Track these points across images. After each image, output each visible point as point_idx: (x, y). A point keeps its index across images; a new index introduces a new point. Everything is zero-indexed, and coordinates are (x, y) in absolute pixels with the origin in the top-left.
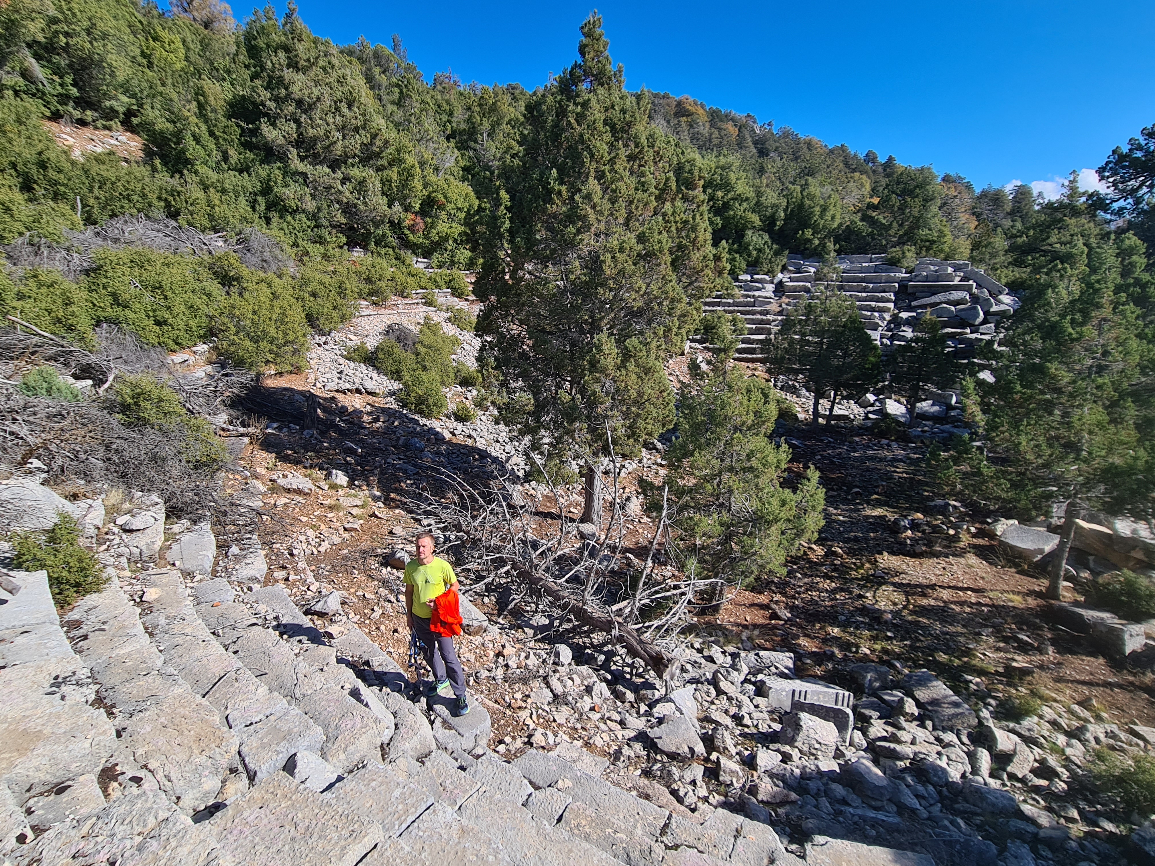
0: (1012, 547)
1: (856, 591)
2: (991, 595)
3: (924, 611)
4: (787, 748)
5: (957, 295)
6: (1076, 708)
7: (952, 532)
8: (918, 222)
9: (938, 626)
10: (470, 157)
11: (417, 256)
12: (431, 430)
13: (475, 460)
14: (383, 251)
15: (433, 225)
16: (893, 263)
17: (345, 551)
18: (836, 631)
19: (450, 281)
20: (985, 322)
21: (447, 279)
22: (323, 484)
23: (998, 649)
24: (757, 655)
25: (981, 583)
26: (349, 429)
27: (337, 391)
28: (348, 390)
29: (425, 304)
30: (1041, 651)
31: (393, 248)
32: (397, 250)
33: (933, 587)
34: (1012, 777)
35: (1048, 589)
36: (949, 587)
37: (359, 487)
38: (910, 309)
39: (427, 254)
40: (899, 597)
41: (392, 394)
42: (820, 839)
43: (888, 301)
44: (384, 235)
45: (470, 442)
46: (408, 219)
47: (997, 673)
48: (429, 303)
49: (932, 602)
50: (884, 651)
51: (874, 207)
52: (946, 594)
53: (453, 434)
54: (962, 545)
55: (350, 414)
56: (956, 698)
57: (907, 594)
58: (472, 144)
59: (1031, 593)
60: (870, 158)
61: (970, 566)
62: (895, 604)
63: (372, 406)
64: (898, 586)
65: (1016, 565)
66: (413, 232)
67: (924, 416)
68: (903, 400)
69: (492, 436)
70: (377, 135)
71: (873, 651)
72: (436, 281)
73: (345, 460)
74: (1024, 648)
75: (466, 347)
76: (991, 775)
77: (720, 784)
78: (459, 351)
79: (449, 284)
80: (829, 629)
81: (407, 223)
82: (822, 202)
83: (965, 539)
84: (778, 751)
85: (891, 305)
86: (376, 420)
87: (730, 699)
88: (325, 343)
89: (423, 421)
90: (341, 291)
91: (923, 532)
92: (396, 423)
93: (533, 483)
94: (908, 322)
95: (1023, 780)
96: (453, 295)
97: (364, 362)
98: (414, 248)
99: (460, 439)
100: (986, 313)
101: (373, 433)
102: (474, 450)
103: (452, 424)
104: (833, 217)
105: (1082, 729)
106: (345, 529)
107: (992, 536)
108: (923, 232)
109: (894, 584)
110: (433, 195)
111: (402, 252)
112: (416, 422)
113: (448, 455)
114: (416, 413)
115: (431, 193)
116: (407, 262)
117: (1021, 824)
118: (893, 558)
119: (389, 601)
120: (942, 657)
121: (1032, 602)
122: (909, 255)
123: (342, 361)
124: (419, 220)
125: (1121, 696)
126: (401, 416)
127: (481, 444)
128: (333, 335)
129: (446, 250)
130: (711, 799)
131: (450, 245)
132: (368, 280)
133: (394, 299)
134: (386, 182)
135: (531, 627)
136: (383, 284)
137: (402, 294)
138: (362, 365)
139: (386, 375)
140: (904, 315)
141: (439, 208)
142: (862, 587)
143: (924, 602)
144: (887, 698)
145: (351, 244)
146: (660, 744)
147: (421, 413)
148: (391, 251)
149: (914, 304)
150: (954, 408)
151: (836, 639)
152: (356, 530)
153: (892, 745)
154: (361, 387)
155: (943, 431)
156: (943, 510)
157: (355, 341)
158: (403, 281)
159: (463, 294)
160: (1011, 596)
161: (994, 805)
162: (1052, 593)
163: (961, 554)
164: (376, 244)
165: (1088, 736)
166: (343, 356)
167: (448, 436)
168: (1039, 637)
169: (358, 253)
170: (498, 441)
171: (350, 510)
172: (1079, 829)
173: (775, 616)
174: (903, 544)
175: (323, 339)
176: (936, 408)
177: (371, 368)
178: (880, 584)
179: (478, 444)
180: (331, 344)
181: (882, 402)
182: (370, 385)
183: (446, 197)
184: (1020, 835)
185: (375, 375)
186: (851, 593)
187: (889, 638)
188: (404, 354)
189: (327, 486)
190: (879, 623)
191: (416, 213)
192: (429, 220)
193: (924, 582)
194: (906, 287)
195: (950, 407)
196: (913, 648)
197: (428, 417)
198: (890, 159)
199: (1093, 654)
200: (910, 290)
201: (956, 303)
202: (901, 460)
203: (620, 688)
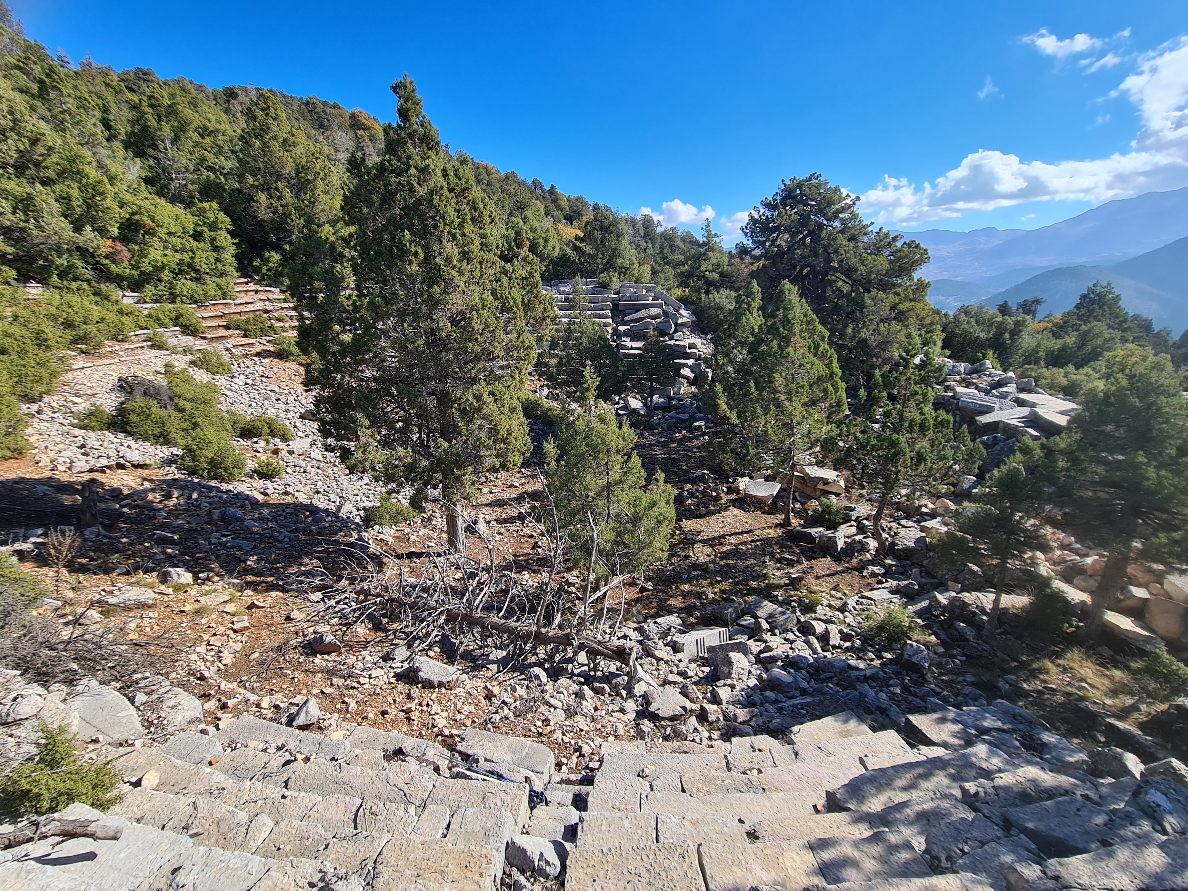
0: (755, 497)
1: (682, 554)
2: (756, 532)
3: (726, 555)
4: (729, 681)
5: (654, 311)
6: (833, 592)
7: (714, 494)
8: (614, 253)
9: (740, 563)
10: (150, 166)
11: (122, 288)
12: (239, 495)
13: (306, 517)
14: (74, 285)
15: (143, 254)
16: (604, 286)
17: (256, 655)
18: (686, 587)
19: (177, 318)
20: (676, 331)
21: (173, 315)
22: (163, 588)
23: (779, 569)
24: (655, 623)
25: (747, 527)
26: (139, 515)
27: (91, 471)
28: (106, 467)
29: (152, 347)
30: (799, 562)
31: (88, 281)
32: (94, 283)
33: (724, 536)
34: (834, 647)
35: (784, 520)
36: (732, 534)
37: (208, 579)
38: (624, 323)
39: (136, 285)
40: (708, 550)
41: (169, 462)
42: (795, 729)
43: (607, 317)
44: (71, 267)
45: (289, 499)
46: (104, 246)
47: (786, 585)
48: (158, 346)
49: (729, 548)
50: (723, 591)
51: (581, 240)
52: (733, 540)
53: (266, 495)
54: (723, 501)
55: (128, 497)
56: (780, 609)
57: (712, 546)
58: (150, 151)
59: (777, 526)
60: (536, 184)
61: (736, 516)
62: (709, 556)
63: (151, 481)
64: (703, 541)
65: (760, 509)
66: (114, 262)
67: (657, 407)
68: (638, 396)
69: (308, 488)
70: (38, 140)
71: (715, 593)
72: (158, 319)
73: (165, 553)
74: (791, 563)
75: (229, 393)
76: (823, 651)
77: (711, 723)
78: (222, 399)
79: (176, 320)
80: (682, 587)
81: (104, 251)
82: (544, 235)
83: (725, 498)
84: (725, 685)
85: (610, 320)
86: (168, 496)
87: (667, 662)
88: (39, 412)
89: (224, 487)
90: (41, 342)
91: (697, 497)
92: (195, 496)
93: (376, 527)
94: (626, 334)
95: (839, 647)
96: (184, 333)
97: (108, 429)
98: (118, 280)
99: (275, 499)
100: (676, 324)
101: (173, 513)
102: (299, 507)
103: (259, 483)
104: (554, 248)
105: (845, 604)
106: (235, 631)
107: (737, 491)
108: (619, 261)
109: (700, 541)
110: (136, 217)
111: (102, 286)
112: (218, 489)
113: (275, 518)
114: (210, 478)
115: (133, 214)
116: (114, 298)
117: (856, 673)
118: (690, 522)
119: (353, 688)
120: (754, 584)
121: (780, 531)
122: (615, 279)
123: (76, 431)
124: (119, 246)
125: (847, 577)
126: (195, 487)
127: (303, 498)
128: (46, 400)
129: (160, 281)
130: (713, 736)
131: (166, 275)
132: (68, 325)
133: (109, 345)
134: (65, 200)
135: (493, 662)
136: (92, 329)
137: (119, 337)
138: (106, 433)
139: (146, 439)
140: (622, 328)
141: (146, 233)
142: (684, 549)
143: (724, 549)
144: (743, 623)
145: (24, 278)
146: (660, 713)
147: (218, 477)
148: (85, 286)
149: (626, 319)
150: (673, 399)
151: (690, 593)
152: (248, 628)
153: (771, 654)
154: (122, 461)
155: (672, 418)
156: (702, 479)
157: (83, 405)
158: (117, 321)
159: (197, 331)
160: (768, 531)
161: (839, 668)
162: (786, 523)
163: (726, 509)
164: (60, 276)
165: (850, 607)
166: (74, 426)
167: (260, 498)
168: (793, 553)
169: (34, 290)
170: (318, 492)
171: (221, 608)
172: (877, 663)
173: (643, 589)
174: (690, 510)
175: (35, 407)
176: (662, 400)
177: (121, 436)
178: (693, 543)
179: (301, 500)
180: (47, 413)
181: (625, 400)
182: (134, 456)
183: (153, 220)
184: (858, 679)
185: (132, 443)
186: (679, 556)
187: (720, 582)
188: (163, 413)
189: (171, 590)
190: (708, 573)
191: (114, 239)
192: (137, 248)
193: (717, 535)
194: (618, 305)
195: (670, 399)
196: (736, 584)
197: (228, 481)
198: (552, 187)
199: (824, 556)
200: (621, 308)
201: (655, 317)
202: (654, 445)
203: (596, 684)
